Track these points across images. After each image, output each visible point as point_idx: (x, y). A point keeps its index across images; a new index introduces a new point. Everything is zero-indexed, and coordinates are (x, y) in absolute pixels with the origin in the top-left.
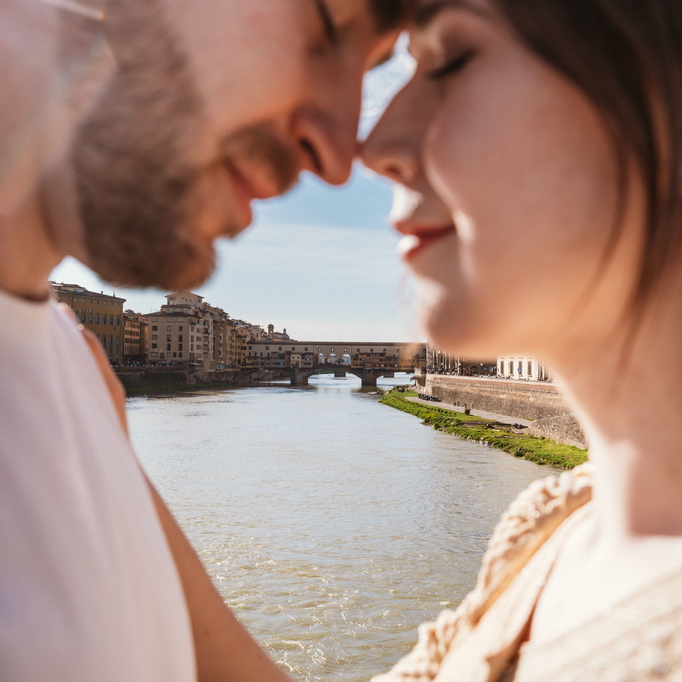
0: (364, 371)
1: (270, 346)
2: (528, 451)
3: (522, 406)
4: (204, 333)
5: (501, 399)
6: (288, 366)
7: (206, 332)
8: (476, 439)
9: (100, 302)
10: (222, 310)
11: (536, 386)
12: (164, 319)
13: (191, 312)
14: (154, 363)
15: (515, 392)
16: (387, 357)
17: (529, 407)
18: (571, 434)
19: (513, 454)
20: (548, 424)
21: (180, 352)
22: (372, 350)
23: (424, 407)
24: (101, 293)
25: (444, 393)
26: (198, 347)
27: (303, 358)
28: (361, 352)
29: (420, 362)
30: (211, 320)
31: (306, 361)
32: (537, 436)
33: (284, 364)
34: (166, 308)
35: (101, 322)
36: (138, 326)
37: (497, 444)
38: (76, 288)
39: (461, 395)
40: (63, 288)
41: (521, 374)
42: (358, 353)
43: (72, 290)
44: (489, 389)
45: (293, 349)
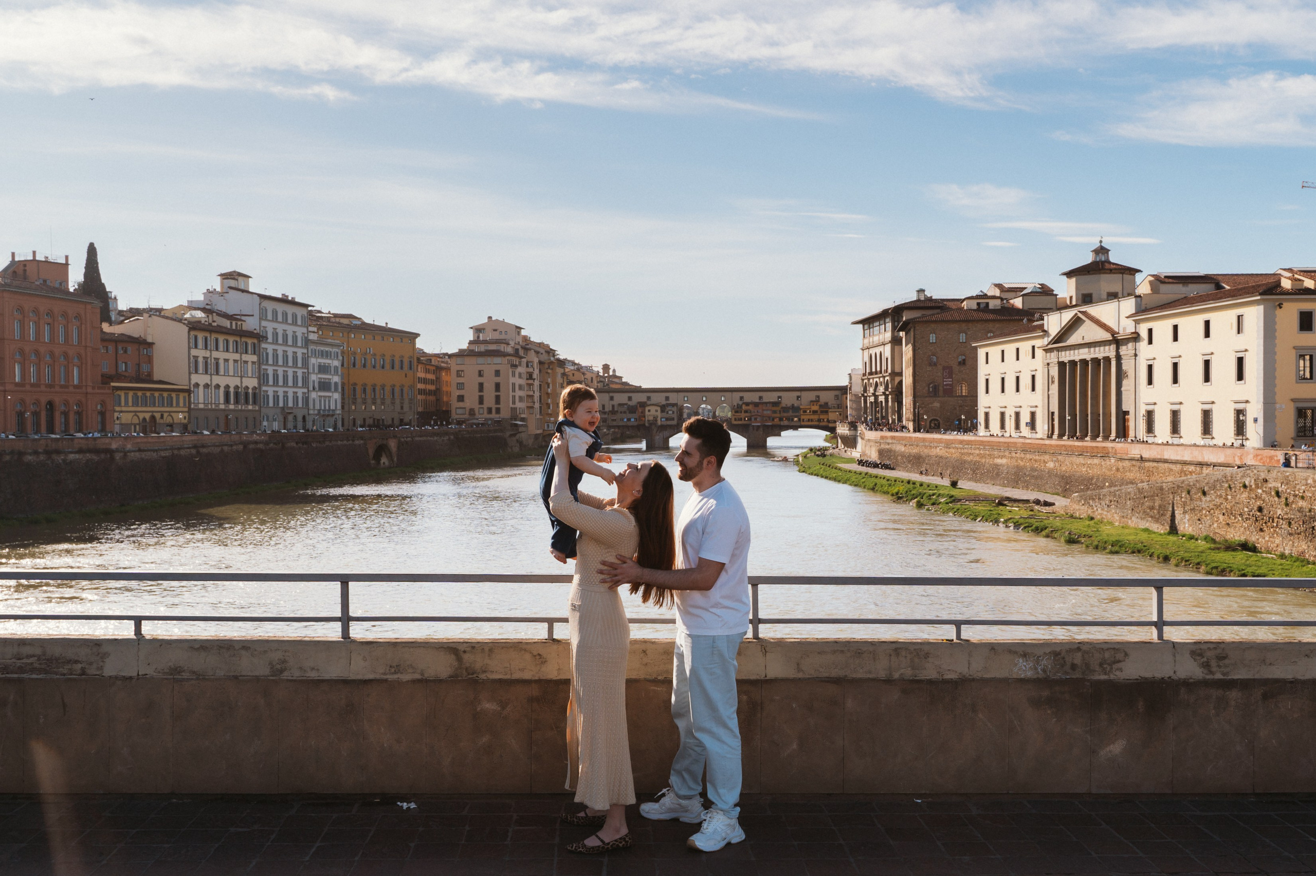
0: (751, 428)
1: (616, 396)
2: (1082, 535)
3: (1036, 473)
4: (527, 379)
5: (998, 465)
6: (642, 423)
7: (530, 376)
8: (991, 521)
9: (385, 338)
10: (548, 346)
11: (1057, 446)
12: (473, 360)
13: (509, 350)
14: (459, 423)
15: (1022, 455)
16: (782, 408)
17: (1047, 475)
18: (1140, 512)
19: (1063, 539)
20: (1099, 499)
21: (498, 406)
22: (761, 398)
23: (881, 478)
24: (384, 325)
25: (899, 458)
26: (521, 399)
27: (662, 411)
28: (745, 401)
29: (830, 414)
30: (536, 360)
31: (667, 416)
32: (1079, 515)
33: (636, 419)
34: (474, 345)
35: (388, 366)
36: (434, 370)
37: (1028, 527)
38: (351, 320)
39: (928, 460)
40: (333, 320)
41: (1019, 430)
42: (740, 403)
43: (345, 321)
44: (977, 452)
45: (649, 398)
